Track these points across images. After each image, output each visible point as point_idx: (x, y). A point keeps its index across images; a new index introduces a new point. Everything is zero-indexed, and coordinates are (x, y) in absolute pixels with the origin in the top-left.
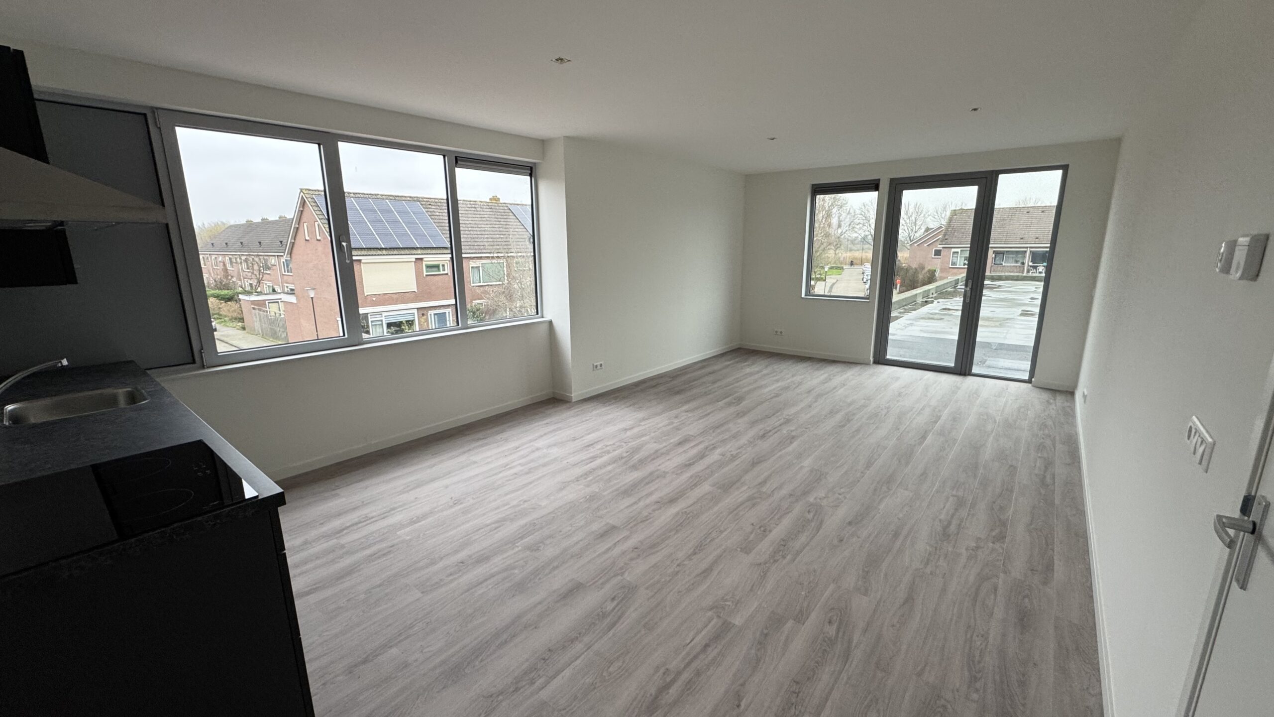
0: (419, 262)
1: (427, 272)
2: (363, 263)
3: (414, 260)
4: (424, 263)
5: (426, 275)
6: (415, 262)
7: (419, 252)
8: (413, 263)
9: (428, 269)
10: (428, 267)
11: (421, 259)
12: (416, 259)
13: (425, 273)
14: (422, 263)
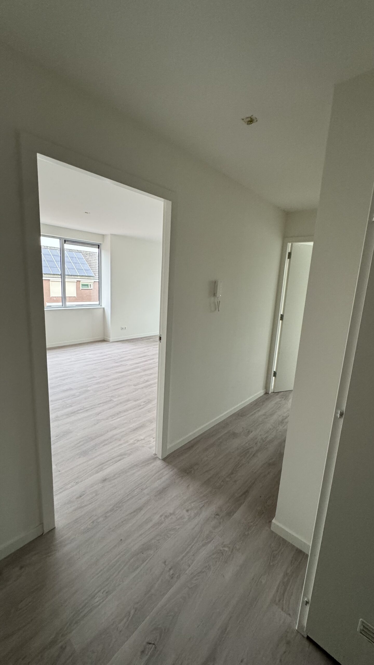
0: (78, 282)
1: (82, 287)
2: (51, 281)
3: (76, 281)
4: (81, 283)
5: (82, 289)
6: (76, 282)
7: (79, 277)
8: (75, 283)
9: (83, 286)
10: (82, 285)
11: (80, 281)
12: (77, 281)
13: (81, 288)
14: (80, 283)
